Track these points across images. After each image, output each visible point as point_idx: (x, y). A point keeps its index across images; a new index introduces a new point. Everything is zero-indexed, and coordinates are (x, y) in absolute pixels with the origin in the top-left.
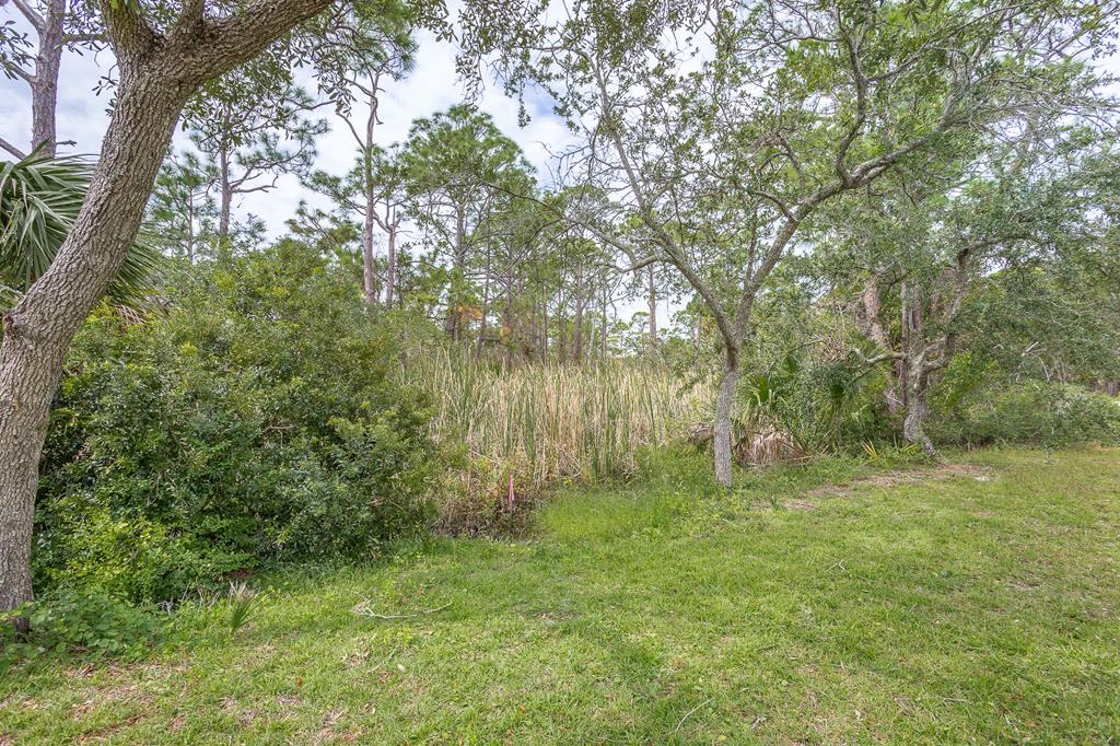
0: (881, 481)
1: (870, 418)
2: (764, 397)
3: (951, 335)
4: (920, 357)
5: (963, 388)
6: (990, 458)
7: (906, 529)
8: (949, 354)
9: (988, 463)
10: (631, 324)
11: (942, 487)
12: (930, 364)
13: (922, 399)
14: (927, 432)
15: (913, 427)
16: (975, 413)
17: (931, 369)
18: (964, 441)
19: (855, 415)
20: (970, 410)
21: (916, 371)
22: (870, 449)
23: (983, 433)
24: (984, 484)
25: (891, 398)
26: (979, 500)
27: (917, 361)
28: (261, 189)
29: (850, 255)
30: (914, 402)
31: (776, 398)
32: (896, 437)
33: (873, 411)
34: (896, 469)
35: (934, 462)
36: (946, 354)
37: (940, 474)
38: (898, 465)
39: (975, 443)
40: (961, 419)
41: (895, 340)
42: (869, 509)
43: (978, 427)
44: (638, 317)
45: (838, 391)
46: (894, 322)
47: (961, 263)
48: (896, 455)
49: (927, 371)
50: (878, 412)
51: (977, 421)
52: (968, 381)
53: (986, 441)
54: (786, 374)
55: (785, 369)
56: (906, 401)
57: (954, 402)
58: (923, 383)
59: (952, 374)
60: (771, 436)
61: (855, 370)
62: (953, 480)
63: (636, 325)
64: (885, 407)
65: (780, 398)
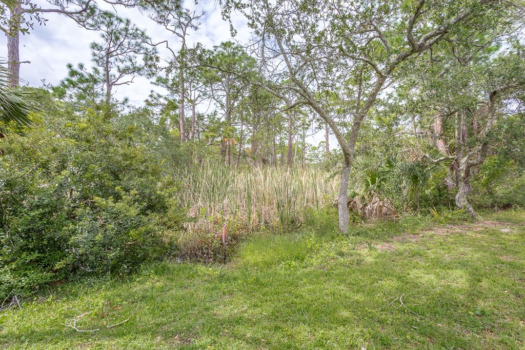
0: (440, 232)
1: (436, 193)
2: (373, 182)
3: (485, 144)
4: (466, 158)
5: (492, 176)
6: (509, 217)
7: (452, 269)
8: (484, 156)
9: (509, 220)
10: (319, 147)
11: (479, 236)
12: (472, 162)
13: (467, 183)
14: (470, 201)
15: (461, 199)
16: (500, 190)
17: (472, 165)
18: (493, 206)
19: (427, 192)
20: (497, 189)
21: (463, 167)
22: (434, 212)
23: (505, 201)
24: (507, 234)
25: (449, 182)
26: (504, 246)
27: (464, 160)
28: (125, 83)
29: (422, 100)
30: (462, 184)
31: (380, 182)
32: (452, 204)
33: (439, 189)
34: (450, 224)
35: (473, 219)
36: (482, 156)
37: (479, 227)
38: (452, 222)
39: (500, 208)
40: (491, 193)
41: (452, 150)
42: (429, 252)
43: (502, 198)
44: (322, 144)
45: (415, 178)
46: (452, 141)
47: (491, 101)
48: (450, 216)
49: (469, 166)
50: (442, 190)
51: (501, 195)
52: (495, 172)
53: (507, 207)
54: (387, 169)
55: (386, 166)
56: (457, 183)
57: (487, 184)
58: (467, 173)
59: (485, 168)
60: (377, 204)
61: (426, 166)
62: (486, 231)
63: (321, 148)
64: (446, 187)
65: (383, 182)
